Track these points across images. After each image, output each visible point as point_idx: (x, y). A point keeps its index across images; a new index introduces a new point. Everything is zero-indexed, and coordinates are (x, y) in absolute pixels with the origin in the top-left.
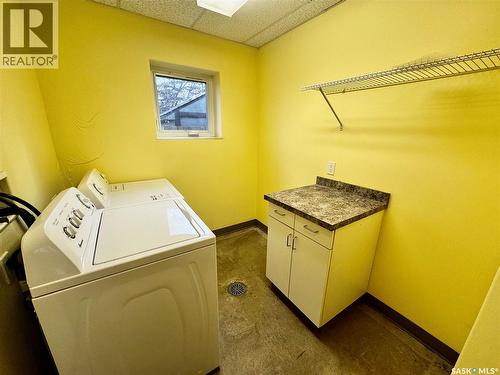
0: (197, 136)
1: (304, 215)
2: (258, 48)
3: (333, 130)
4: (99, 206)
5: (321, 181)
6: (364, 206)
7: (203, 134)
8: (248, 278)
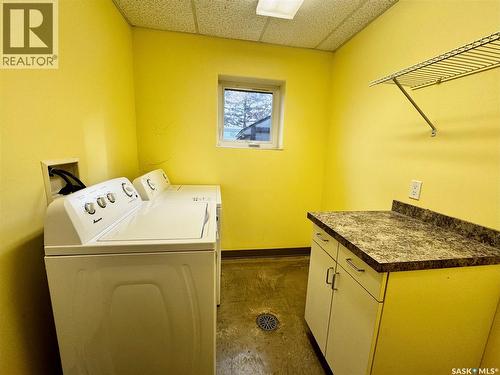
0: (257, 146)
1: (346, 243)
2: (334, 52)
3: (423, 136)
4: (145, 198)
5: (397, 205)
6: (461, 250)
7: (263, 144)
8: (284, 313)
